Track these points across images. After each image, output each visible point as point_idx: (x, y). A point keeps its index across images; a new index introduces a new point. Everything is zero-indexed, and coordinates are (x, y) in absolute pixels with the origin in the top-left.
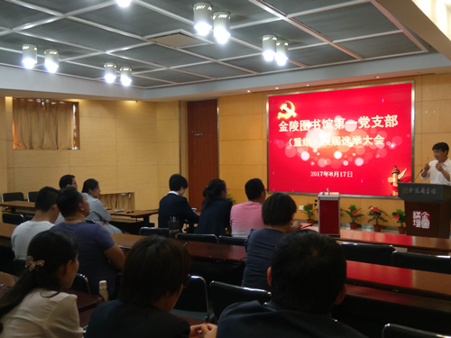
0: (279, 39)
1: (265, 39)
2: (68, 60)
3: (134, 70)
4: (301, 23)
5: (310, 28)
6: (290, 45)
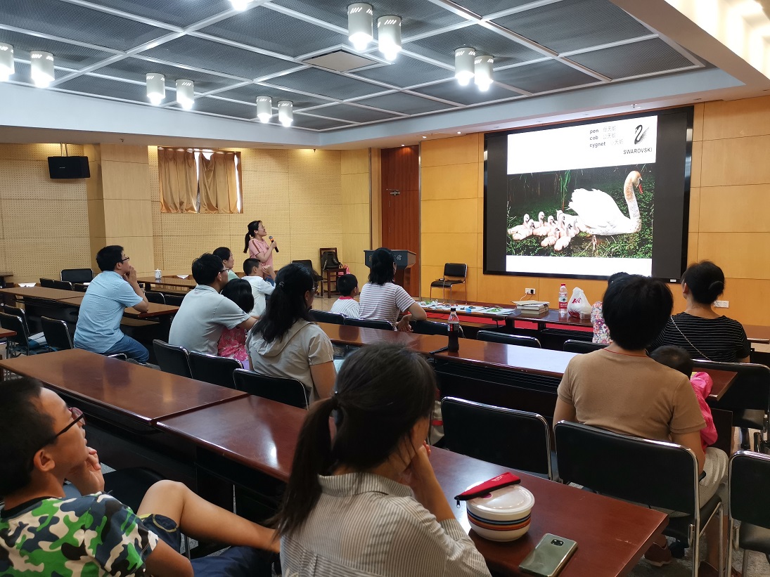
0: (479, 53)
1: (459, 53)
2: (209, 94)
3: (296, 106)
4: (506, 29)
5: (520, 35)
6: (497, 62)
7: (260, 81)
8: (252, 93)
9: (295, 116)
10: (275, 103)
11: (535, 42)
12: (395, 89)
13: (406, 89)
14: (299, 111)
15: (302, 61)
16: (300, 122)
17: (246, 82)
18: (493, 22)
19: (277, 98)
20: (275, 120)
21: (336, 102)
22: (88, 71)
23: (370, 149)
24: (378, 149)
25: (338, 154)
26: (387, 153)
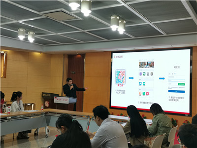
0: (121, 18)
1: (113, 17)
3: (36, 34)
5: (139, 12)
6: (127, 23)
7: (21, 21)
8: (16, 26)
9: (35, 38)
10: (27, 32)
11: (144, 16)
12: (81, 30)
13: (86, 31)
14: (37, 36)
15: (43, 15)
16: (37, 41)
17: (15, 22)
18: (130, 5)
19: (28, 29)
20: (26, 39)
21: (54, 34)
23: (64, 55)
24: (67, 55)
25: (49, 55)
26: (71, 57)
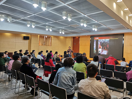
3: (65, 31)
10: (62, 31)
13: (82, 30)
15: (70, 26)
17: (59, 28)
21: (71, 31)
22: (38, 25)
23: (71, 37)
25: (66, 38)
26: (74, 38)
